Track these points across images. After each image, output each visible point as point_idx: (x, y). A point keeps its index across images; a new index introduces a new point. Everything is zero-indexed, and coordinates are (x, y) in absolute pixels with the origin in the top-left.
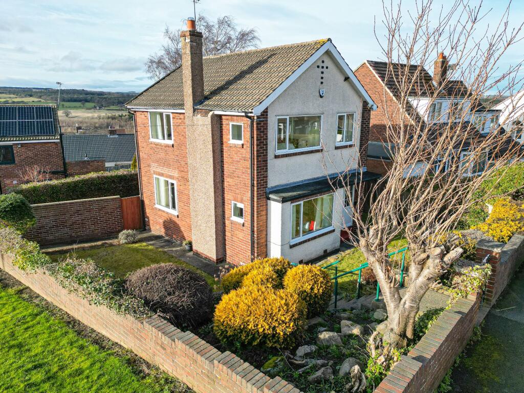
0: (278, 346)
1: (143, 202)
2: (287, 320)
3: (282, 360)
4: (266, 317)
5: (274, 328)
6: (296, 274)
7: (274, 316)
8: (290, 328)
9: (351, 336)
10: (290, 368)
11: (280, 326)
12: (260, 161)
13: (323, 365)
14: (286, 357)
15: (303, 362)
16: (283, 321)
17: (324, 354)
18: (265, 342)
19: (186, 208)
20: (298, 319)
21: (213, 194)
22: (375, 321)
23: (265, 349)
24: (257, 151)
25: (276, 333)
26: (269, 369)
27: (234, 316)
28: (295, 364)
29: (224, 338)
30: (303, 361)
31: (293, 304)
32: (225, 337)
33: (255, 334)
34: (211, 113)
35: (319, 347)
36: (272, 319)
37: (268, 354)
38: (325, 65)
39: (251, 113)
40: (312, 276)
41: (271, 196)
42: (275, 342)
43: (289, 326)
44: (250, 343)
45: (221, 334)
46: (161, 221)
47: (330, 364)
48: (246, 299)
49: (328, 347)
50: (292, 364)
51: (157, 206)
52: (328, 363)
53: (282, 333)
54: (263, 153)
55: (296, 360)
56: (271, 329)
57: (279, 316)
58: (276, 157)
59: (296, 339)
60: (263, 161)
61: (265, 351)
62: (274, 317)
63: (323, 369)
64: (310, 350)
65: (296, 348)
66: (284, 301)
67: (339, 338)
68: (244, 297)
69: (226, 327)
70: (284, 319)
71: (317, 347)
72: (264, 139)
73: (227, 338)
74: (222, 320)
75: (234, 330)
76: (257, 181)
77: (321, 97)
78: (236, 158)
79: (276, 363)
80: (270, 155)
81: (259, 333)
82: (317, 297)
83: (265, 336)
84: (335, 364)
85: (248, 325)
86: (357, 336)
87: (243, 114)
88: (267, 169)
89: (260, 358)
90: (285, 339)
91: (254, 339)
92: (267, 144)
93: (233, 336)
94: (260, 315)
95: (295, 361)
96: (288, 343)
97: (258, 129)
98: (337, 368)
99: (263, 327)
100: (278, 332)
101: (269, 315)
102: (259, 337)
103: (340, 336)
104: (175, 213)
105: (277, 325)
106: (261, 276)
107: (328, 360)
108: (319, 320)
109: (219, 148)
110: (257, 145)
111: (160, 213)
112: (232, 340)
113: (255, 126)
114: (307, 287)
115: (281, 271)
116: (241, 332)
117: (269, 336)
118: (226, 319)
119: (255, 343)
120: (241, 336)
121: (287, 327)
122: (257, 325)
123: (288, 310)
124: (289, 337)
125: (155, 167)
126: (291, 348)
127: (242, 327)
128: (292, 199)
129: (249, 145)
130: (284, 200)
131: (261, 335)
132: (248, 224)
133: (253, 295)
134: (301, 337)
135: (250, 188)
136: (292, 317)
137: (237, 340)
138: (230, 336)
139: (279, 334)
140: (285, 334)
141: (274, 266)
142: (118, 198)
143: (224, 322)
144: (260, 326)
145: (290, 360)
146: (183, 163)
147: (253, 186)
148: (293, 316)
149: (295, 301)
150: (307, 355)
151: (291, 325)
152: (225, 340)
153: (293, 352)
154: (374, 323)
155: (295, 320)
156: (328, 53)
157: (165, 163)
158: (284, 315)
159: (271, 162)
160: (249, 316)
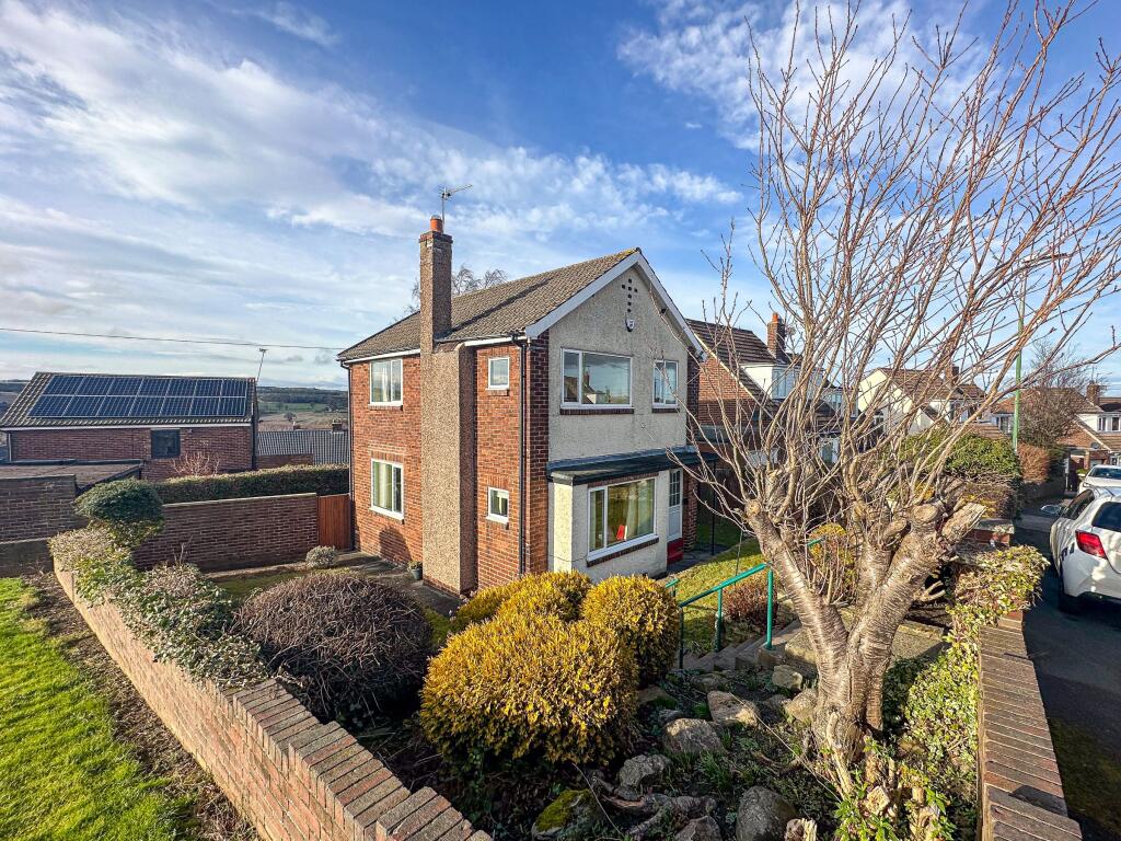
0: (576, 760)
1: (353, 503)
2: (595, 691)
3: (586, 801)
4: (546, 684)
5: (565, 712)
6: (608, 593)
7: (565, 681)
8: (603, 712)
9: (736, 728)
10: (607, 823)
11: (579, 707)
12: (536, 415)
13: (693, 813)
14: (595, 789)
15: (641, 804)
16: (585, 693)
17: (687, 778)
18: (542, 750)
19: (417, 506)
20: (621, 687)
21: (457, 476)
22: (777, 693)
23: (543, 767)
24: (532, 398)
25: (570, 723)
26: (554, 830)
27: (468, 683)
28: (619, 809)
29: (445, 740)
30: (638, 800)
31: (608, 652)
32: (447, 737)
33: (518, 727)
34: (459, 345)
35: (674, 760)
36: (561, 689)
37: (552, 781)
38: (633, 286)
39: (523, 334)
40: (640, 597)
41: (553, 474)
42: (567, 749)
43: (601, 705)
44: (507, 752)
45: (438, 730)
46: (378, 532)
47: (708, 808)
48: (501, 641)
49: (695, 759)
50: (611, 808)
51: (374, 508)
52: (703, 802)
53: (583, 726)
54: (541, 402)
55: (620, 798)
56: (558, 716)
57: (577, 679)
58: (563, 412)
59: (616, 739)
60: (542, 415)
61: (543, 775)
62: (566, 684)
63: (694, 823)
64: (653, 768)
65: (618, 764)
66: (587, 644)
67: (714, 733)
68: (495, 639)
69: (449, 711)
70: (587, 688)
71: (668, 760)
72: (543, 380)
73: (453, 739)
74: (439, 694)
75: (468, 719)
76: (532, 448)
77: (630, 330)
78: (496, 414)
79: (572, 810)
80: (553, 409)
81: (528, 725)
82: (652, 640)
83: (543, 733)
84: (721, 809)
85: (504, 705)
86: (750, 728)
87: (509, 339)
88: (547, 429)
89: (531, 792)
90: (591, 740)
91: (515, 741)
92: (547, 389)
93: (467, 733)
94: (531, 680)
95: (618, 802)
96: (598, 751)
97: (532, 363)
98: (730, 817)
99: (538, 709)
100: (573, 721)
101: (552, 680)
102: (530, 735)
103: (715, 728)
104: (399, 516)
105: (571, 704)
106: (534, 599)
107: (699, 795)
108: (656, 693)
109: (471, 401)
110: (532, 389)
111: (376, 519)
112: (463, 745)
113: (528, 358)
114: (632, 620)
115: (576, 594)
116: (486, 724)
117: (553, 733)
118: (450, 691)
119: (519, 753)
120: (484, 733)
121: (594, 708)
122: (525, 705)
123: (596, 665)
124: (600, 733)
125: (375, 447)
126: (606, 763)
127: (488, 709)
128: (591, 481)
129: (518, 389)
130: (577, 482)
131: (533, 731)
132: (515, 526)
133: (516, 633)
134: (627, 733)
135: (519, 462)
136: (607, 682)
137: (475, 745)
138: (459, 735)
139: (578, 726)
140: (591, 727)
141: (562, 585)
142: (312, 496)
143: (443, 697)
144: (531, 707)
145: (606, 799)
146: (414, 434)
147: (524, 456)
148: (609, 680)
149: (612, 645)
150: (647, 782)
151: (605, 704)
152: (445, 746)
153: (612, 774)
154: (777, 696)
155: (613, 689)
156: (636, 268)
157: (388, 437)
158: (588, 677)
159: (555, 420)
160: (505, 681)
